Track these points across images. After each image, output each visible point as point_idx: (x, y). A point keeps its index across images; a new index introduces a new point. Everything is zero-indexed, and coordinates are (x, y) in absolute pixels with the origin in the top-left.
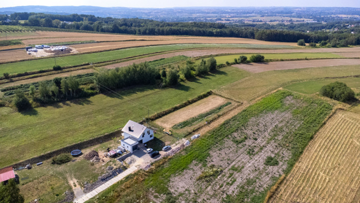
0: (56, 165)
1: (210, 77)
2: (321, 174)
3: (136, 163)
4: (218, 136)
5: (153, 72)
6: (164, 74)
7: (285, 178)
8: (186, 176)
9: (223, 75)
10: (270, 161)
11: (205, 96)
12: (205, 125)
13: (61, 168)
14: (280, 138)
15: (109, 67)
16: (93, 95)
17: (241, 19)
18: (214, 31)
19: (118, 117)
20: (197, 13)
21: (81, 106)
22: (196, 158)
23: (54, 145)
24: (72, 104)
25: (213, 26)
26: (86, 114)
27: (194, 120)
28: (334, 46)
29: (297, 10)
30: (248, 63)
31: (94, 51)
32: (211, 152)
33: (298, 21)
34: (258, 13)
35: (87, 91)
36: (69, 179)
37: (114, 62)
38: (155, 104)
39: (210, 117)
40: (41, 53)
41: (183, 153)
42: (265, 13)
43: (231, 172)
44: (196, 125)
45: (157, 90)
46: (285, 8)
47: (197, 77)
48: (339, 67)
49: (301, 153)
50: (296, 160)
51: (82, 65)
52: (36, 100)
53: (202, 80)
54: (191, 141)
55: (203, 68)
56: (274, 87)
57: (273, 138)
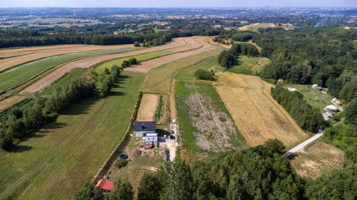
0: (123, 168)
1: (123, 82)
3: (169, 146)
4: (185, 117)
6: (94, 86)
8: (201, 141)
9: (130, 79)
10: (222, 120)
11: (141, 95)
12: (169, 113)
14: (211, 107)
22: (192, 131)
27: (158, 112)
28: (158, 45)
30: (130, 66)
32: (193, 125)
33: (85, 22)
35: (48, 115)
36: (148, 169)
39: (165, 108)
43: (215, 130)
44: (165, 115)
46: (62, 9)
48: (181, 60)
50: (231, 116)
51: (1, 94)
53: (122, 85)
54: (176, 124)
57: (209, 109)
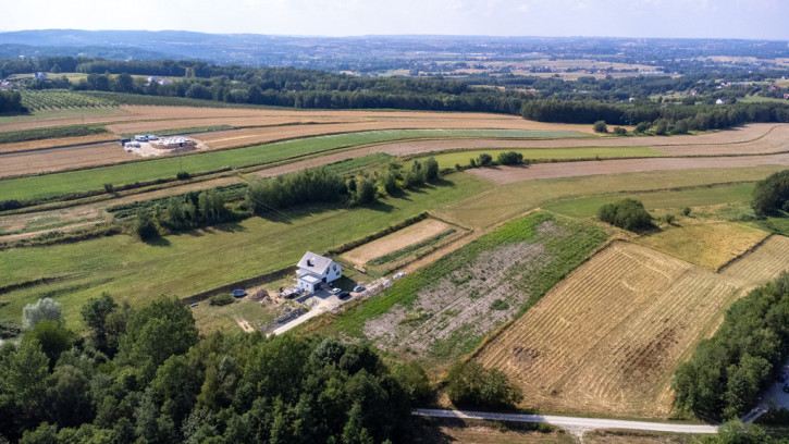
0: (216, 307)
1: (427, 190)
2: (562, 319)
3: (320, 305)
4: (430, 276)
5: (335, 182)
6: (353, 186)
7: (513, 322)
8: (386, 320)
9: (448, 188)
10: (498, 305)
11: (417, 220)
12: (414, 261)
13: (224, 309)
14: (518, 277)
15: (263, 174)
16: (245, 217)
17: (508, 64)
18: (444, 100)
19: (288, 248)
20: (416, 50)
21: (230, 234)
22: (399, 300)
23: (208, 284)
24: (216, 231)
25: (443, 88)
26: (241, 245)
27: (398, 254)
28: (661, 133)
29: (627, 44)
30: (494, 166)
31: (235, 145)
32: (419, 294)
33: (624, 71)
34: (545, 51)
35: (236, 212)
36: (238, 321)
37: (270, 164)
38: (341, 231)
39: (422, 251)
40: (146, 150)
41: (382, 295)
42: (559, 52)
43: (444, 316)
44: (401, 261)
45: (342, 211)
46: (603, 41)
47: (406, 191)
48: (651, 173)
49: (543, 295)
50: (532, 304)
51: (221, 171)
52: (164, 224)
53: (413, 196)
54: (392, 280)
55: (414, 175)
56: (528, 206)
57: (508, 278)
